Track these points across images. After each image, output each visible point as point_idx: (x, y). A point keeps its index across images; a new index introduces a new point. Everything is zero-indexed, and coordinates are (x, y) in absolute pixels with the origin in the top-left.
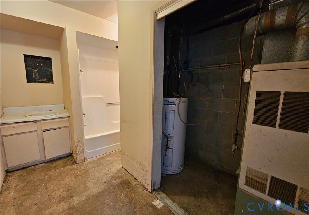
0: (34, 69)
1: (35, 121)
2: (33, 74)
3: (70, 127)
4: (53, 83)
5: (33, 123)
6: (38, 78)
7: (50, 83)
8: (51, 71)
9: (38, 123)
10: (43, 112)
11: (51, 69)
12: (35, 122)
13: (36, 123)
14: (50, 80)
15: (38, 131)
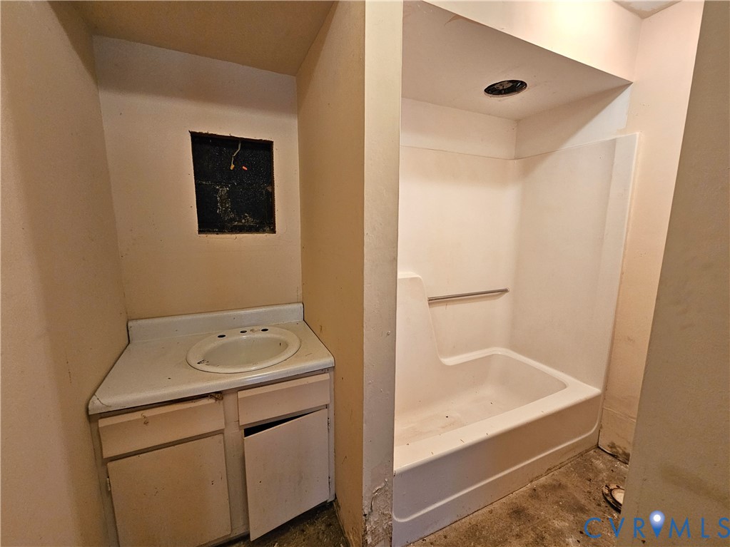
0: (220, 183)
1: (218, 395)
2: (217, 202)
3: (331, 407)
4: (273, 231)
5: (212, 401)
6: (232, 216)
7: (264, 232)
8: (270, 190)
9: (229, 399)
10: (244, 336)
11: (271, 183)
12: (216, 399)
13: (221, 402)
14: (263, 219)
15: (226, 433)
